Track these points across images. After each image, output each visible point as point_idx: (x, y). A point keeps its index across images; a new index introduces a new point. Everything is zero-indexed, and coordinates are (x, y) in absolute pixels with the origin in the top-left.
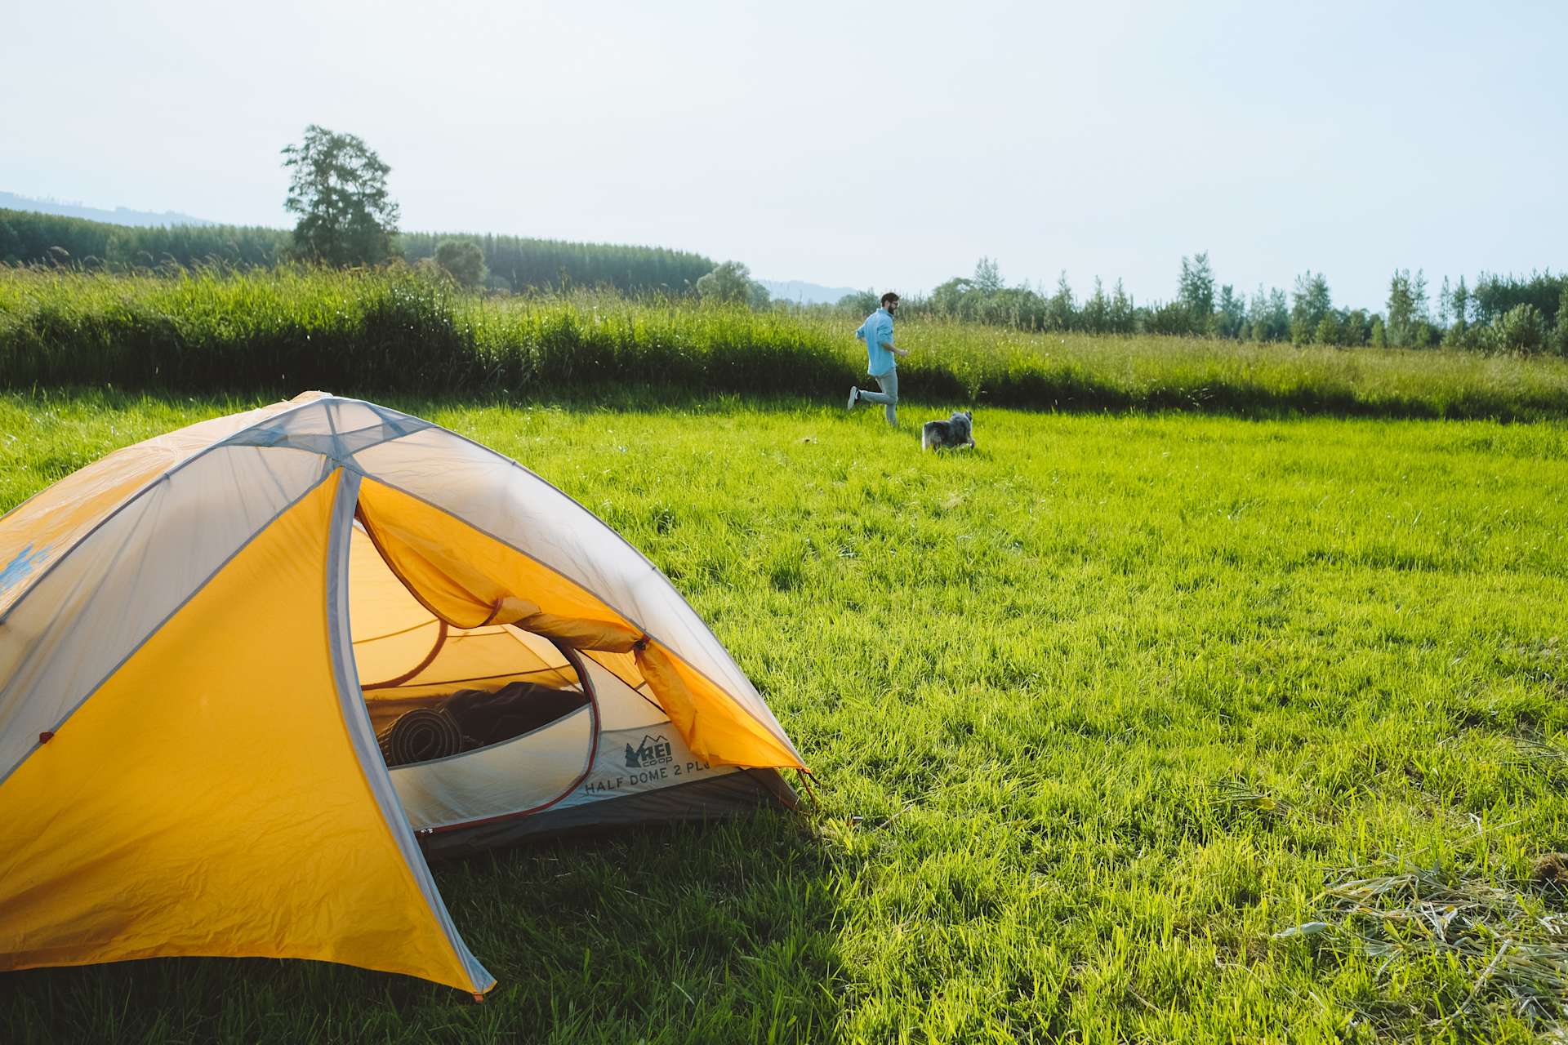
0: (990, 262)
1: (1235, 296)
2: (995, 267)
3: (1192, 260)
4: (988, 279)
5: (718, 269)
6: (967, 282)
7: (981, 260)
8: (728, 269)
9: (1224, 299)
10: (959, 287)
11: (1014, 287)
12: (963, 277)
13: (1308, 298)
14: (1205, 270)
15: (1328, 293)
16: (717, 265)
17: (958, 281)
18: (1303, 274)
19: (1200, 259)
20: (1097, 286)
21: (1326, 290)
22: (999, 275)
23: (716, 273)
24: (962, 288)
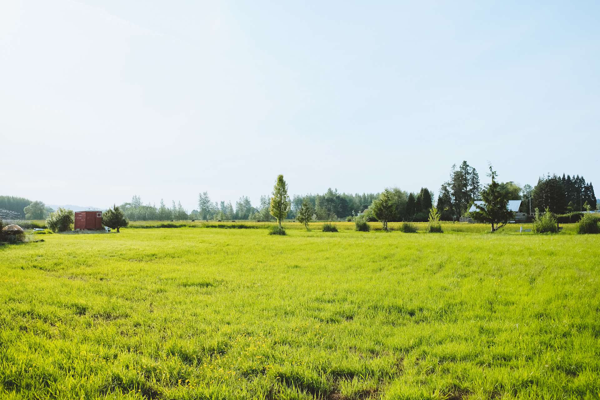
0: (137, 197)
1: (225, 204)
2: (139, 199)
3: (202, 194)
4: (137, 203)
5: (32, 204)
6: (130, 204)
7: (134, 196)
8: (37, 204)
9: (221, 206)
10: (127, 206)
11: (145, 205)
12: (128, 202)
13: (244, 205)
14: (206, 197)
15: (250, 203)
16: (31, 202)
17: (127, 204)
18: (242, 197)
19: (205, 194)
20: (173, 204)
21: (249, 202)
22: (141, 201)
23: (31, 205)
24: (128, 206)
